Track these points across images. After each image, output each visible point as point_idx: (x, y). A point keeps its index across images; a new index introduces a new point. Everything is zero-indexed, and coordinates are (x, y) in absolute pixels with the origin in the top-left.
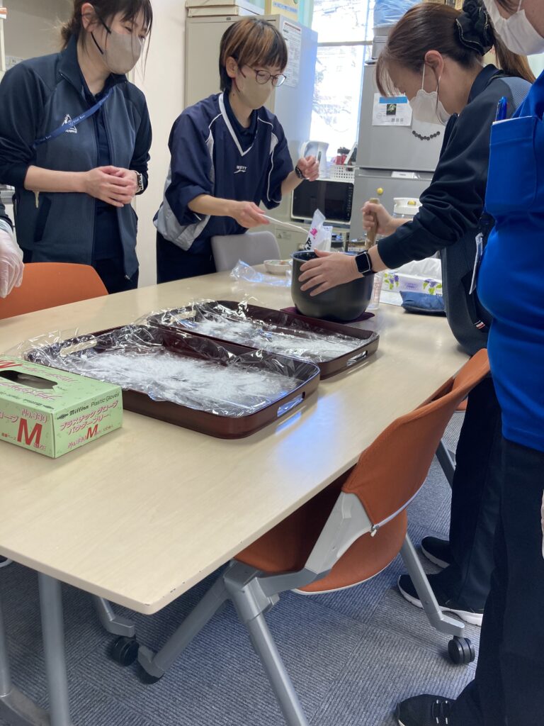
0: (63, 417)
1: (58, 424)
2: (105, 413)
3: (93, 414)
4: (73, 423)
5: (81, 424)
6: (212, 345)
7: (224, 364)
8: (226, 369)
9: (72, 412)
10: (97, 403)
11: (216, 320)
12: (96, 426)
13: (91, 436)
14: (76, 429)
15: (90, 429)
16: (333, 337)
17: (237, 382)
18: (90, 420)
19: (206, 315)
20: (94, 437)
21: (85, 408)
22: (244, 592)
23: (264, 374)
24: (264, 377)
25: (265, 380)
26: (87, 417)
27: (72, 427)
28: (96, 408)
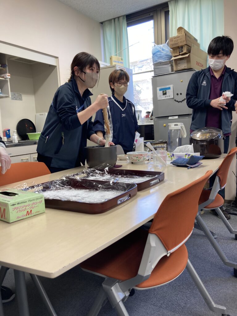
0: (14, 205)
1: (11, 208)
2: (35, 206)
3: (29, 205)
4: (19, 208)
5: (23, 209)
6: (91, 183)
7: (97, 190)
8: (98, 191)
9: (18, 204)
10: (32, 200)
11: (95, 176)
12: (31, 211)
13: (29, 215)
14: (21, 211)
15: (28, 212)
16: (145, 177)
17: (102, 195)
18: (27, 208)
19: (91, 175)
20: (30, 216)
21: (25, 202)
22: (112, 290)
23: (114, 191)
24: (113, 192)
25: (114, 193)
26: (26, 206)
27: (18, 210)
28: (31, 203)
